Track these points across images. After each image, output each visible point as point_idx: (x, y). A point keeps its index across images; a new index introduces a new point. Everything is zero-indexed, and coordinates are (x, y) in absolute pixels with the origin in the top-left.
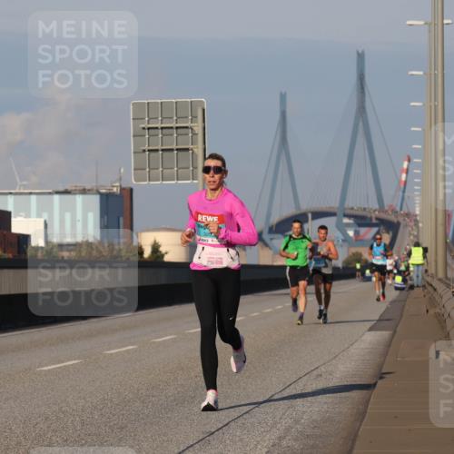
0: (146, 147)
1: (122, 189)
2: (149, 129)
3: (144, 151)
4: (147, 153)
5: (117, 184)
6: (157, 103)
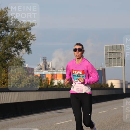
0: (109, 58)
1: (102, 69)
2: (109, 53)
3: (108, 59)
4: (109, 59)
5: (101, 68)
6: (111, 46)
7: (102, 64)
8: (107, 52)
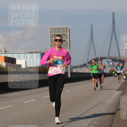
2: (54, 35)
3: (53, 41)
5: (46, 50)
6: (56, 28)
7: (47, 46)
8: (52, 34)
